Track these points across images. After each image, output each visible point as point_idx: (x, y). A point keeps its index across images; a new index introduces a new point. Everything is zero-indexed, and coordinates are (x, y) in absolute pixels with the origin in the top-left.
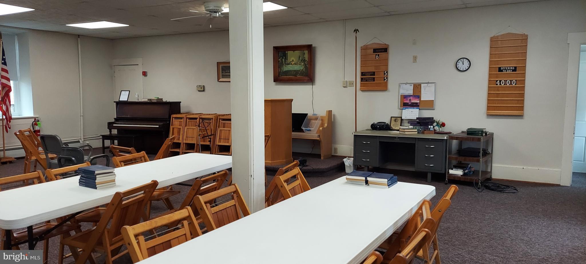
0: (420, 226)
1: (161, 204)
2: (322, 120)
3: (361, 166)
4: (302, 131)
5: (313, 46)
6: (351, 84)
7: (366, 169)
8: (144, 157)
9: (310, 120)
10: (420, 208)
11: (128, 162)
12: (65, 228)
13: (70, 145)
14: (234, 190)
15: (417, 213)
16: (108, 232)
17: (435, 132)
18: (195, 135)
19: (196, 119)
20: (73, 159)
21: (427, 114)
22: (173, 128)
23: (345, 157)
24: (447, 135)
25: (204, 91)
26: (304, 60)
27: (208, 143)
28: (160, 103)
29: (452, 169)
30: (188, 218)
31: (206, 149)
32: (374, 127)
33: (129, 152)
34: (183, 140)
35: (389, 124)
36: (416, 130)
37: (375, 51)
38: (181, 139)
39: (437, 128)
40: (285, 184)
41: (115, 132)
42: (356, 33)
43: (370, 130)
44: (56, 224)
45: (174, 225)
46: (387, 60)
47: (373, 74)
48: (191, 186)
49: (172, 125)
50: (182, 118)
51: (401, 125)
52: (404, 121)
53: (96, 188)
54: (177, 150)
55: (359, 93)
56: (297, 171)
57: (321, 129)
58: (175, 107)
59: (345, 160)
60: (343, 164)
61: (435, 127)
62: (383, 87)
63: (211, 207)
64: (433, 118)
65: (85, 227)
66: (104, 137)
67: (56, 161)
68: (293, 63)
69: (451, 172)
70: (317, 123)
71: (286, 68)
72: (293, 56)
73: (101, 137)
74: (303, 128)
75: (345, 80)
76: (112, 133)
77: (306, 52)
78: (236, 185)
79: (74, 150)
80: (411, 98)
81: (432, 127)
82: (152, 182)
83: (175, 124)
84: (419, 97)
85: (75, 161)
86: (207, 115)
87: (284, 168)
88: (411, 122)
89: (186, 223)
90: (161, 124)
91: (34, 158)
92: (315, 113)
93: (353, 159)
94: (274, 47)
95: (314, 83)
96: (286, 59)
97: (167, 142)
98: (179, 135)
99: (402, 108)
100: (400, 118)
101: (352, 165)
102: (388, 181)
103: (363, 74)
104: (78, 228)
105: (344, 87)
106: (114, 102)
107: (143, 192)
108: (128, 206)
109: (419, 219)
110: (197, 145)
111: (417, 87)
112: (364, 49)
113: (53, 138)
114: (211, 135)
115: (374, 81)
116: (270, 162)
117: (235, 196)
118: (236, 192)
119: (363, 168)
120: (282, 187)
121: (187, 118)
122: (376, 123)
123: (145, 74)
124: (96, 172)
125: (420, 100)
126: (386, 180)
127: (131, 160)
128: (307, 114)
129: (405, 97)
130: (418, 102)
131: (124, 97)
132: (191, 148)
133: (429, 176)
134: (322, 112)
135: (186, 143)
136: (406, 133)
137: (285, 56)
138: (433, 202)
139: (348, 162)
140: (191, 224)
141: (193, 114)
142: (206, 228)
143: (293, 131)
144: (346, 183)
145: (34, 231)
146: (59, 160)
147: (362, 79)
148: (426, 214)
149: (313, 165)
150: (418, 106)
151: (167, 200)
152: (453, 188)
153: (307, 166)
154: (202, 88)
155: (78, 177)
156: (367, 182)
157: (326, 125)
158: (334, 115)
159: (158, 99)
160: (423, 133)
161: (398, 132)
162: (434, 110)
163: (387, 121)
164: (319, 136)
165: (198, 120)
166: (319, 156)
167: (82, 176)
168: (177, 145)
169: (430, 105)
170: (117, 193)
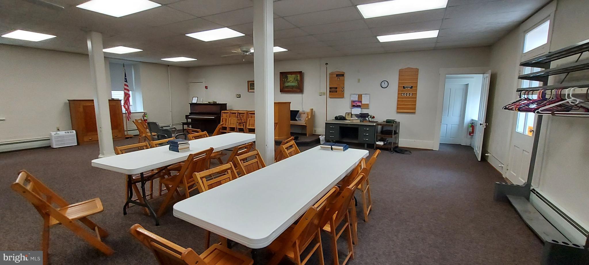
0: (359, 172)
1: (216, 161)
2: (308, 114)
3: (329, 140)
4: (296, 120)
5: (303, 72)
6: (324, 94)
7: (332, 142)
8: (206, 134)
9: (301, 114)
10: (360, 162)
11: (197, 138)
12: (162, 174)
13: (164, 128)
14: (257, 153)
15: (358, 165)
16: (186, 176)
17: (370, 122)
18: (235, 122)
19: (236, 113)
20: (166, 135)
21: (365, 111)
22: (223, 119)
23: (320, 135)
24: (375, 123)
25: (240, 97)
26: (297, 80)
27: (242, 127)
28: (215, 104)
29: (378, 142)
30: (231, 168)
31: (241, 130)
32: (336, 118)
33: (198, 132)
34: (228, 125)
35: (345, 116)
36: (359, 120)
37: (337, 75)
38: (227, 125)
39: (370, 119)
40: (286, 150)
41: (190, 120)
42: (327, 65)
43: (335, 120)
44: (157, 172)
45: (223, 172)
46: (344, 80)
47: (336, 88)
48: (232, 151)
49: (222, 117)
50: (227, 113)
51: (351, 117)
52: (353, 115)
53: (179, 152)
54: (225, 131)
55: (328, 99)
56: (293, 142)
57: (307, 119)
58: (223, 106)
59: (320, 137)
60: (319, 139)
61: (369, 119)
62: (342, 96)
63: (244, 163)
64: (368, 114)
65: (173, 173)
66: (184, 124)
67: (156, 137)
68: (291, 81)
69: (377, 143)
70: (305, 115)
71: (287, 84)
72: (291, 78)
73: (182, 124)
74: (297, 119)
75: (321, 91)
76: (188, 121)
77: (299, 75)
78: (258, 150)
79: (167, 130)
80: (357, 102)
81: (368, 118)
82: (211, 149)
83: (224, 116)
84: (361, 102)
85: (167, 137)
86: (242, 111)
87: (285, 141)
88: (357, 116)
89: (229, 171)
90: (216, 116)
91: (144, 135)
92: (303, 110)
93: (324, 136)
94: (280, 72)
95: (303, 93)
96: (287, 79)
97: (219, 126)
98: (226, 123)
99: (352, 108)
100: (351, 114)
101: (324, 140)
102: (344, 148)
103: (330, 88)
104: (169, 174)
105: (320, 95)
106: (189, 104)
107: (205, 154)
108: (196, 162)
109: (359, 168)
110: (237, 128)
111: (360, 96)
112: (331, 74)
113: (155, 124)
114: (244, 122)
115: (336, 92)
116: (278, 138)
117: (257, 156)
118: (258, 154)
119: (330, 141)
120: (284, 151)
121: (230, 113)
122: (337, 116)
123: (206, 87)
124: (179, 143)
125: (362, 104)
126: (342, 147)
127: (199, 136)
128: (299, 111)
129: (354, 102)
130: (361, 104)
131: (195, 101)
132: (233, 130)
133: (366, 145)
134: (307, 110)
135: (230, 127)
136: (354, 122)
137: (287, 77)
138: (367, 159)
139: (322, 138)
140: (232, 172)
141: (234, 111)
142: (241, 174)
143: (291, 120)
144: (321, 149)
145: (144, 176)
146: (158, 136)
147: (330, 91)
148: (363, 166)
149: (302, 139)
150: (360, 107)
151: (219, 159)
152: (378, 151)
153: (299, 140)
154: (239, 96)
155: (169, 146)
156: (332, 149)
157: (310, 117)
158: (314, 111)
159: (214, 102)
160: (363, 122)
161: (350, 121)
162: (369, 109)
163: (344, 115)
164: (306, 123)
165: (237, 114)
166: (305, 134)
167: (170, 145)
168: (225, 128)
169: (367, 106)
170: (190, 154)
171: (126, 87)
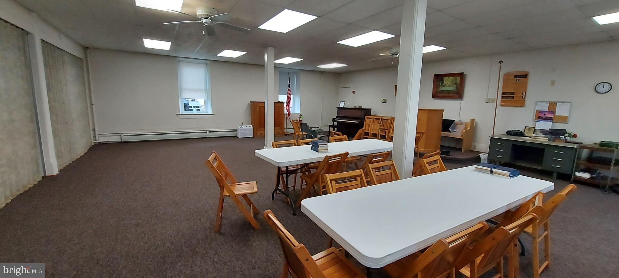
1: (353, 165)
2: (466, 125)
3: (494, 161)
4: (450, 131)
5: (464, 73)
6: (493, 101)
7: (498, 163)
8: (346, 138)
9: (456, 124)
11: (337, 140)
12: (304, 170)
13: (313, 129)
14: (392, 164)
15: (530, 200)
16: (321, 175)
17: (566, 141)
18: (378, 128)
19: (379, 119)
20: (313, 136)
21: (559, 126)
22: (366, 124)
23: (482, 153)
24: (577, 145)
25: (386, 102)
26: (456, 84)
27: (385, 134)
28: (360, 109)
29: (579, 172)
30: (360, 175)
31: (383, 138)
32: (509, 133)
33: (338, 135)
34: (371, 131)
35: (523, 132)
36: (547, 138)
37: (516, 76)
38: (369, 130)
39: (568, 138)
40: (427, 165)
41: (336, 123)
42: (501, 63)
43: (506, 135)
44: (300, 167)
45: (354, 178)
46: (526, 84)
47: (513, 93)
48: (367, 157)
49: (365, 122)
50: (371, 118)
51: (534, 134)
52: (537, 131)
53: (318, 152)
54: (367, 137)
55: (499, 107)
56: (438, 157)
57: (464, 131)
58: (368, 112)
60: (479, 157)
61: (566, 138)
62: (521, 103)
63: (376, 172)
64: (566, 130)
65: (313, 171)
66: (330, 126)
67: (305, 136)
68: (448, 85)
69: (577, 174)
70: (463, 126)
71: (442, 89)
72: (447, 81)
74: (450, 130)
75: (488, 98)
76: (334, 124)
77: (458, 78)
78: (393, 161)
79: (314, 131)
80: (546, 113)
81: (563, 137)
82: (346, 153)
83: (367, 121)
84: (553, 113)
85: (313, 137)
86: (386, 117)
87: (428, 155)
88: (544, 132)
89: (358, 178)
90: (360, 121)
91: (297, 134)
92: (461, 120)
93: (488, 154)
94: (435, 75)
95: (463, 98)
96: (443, 82)
97: (360, 131)
98: (369, 128)
99: (536, 120)
100: (534, 128)
101: (486, 159)
102: (510, 173)
103: (503, 94)
104: (309, 171)
105: (487, 103)
106: (337, 107)
107: (340, 157)
108: (331, 164)
109: (531, 205)
110: (379, 135)
111: (553, 106)
112: (507, 75)
113: (305, 124)
114: (387, 129)
115: (513, 99)
116: (424, 150)
117: (392, 167)
119: (496, 162)
120: (424, 166)
121: (374, 118)
122: (511, 130)
123: (354, 92)
124: (319, 144)
125: (554, 115)
127: (339, 139)
128: (455, 120)
129: (541, 112)
130: (553, 116)
131: (342, 105)
132: (375, 136)
133: (555, 175)
134: (466, 119)
135: (372, 133)
136: (537, 140)
137: (442, 81)
139: (484, 157)
140: (362, 179)
141: (378, 116)
143: (442, 131)
145: (289, 169)
146: (307, 136)
147: (502, 98)
148: (538, 202)
149: (454, 155)
150: (552, 120)
151: (355, 164)
152: (571, 187)
153: (450, 155)
154: (385, 101)
155: (311, 145)
156: (492, 172)
157: (469, 129)
158: (476, 122)
159: (359, 107)
160: (554, 141)
161: (530, 138)
162: (567, 123)
163: (522, 130)
164: (462, 136)
165: (380, 120)
166: (460, 150)
167: (313, 145)
168: (367, 134)
169: (564, 119)
170: (326, 156)
171: (289, 92)
